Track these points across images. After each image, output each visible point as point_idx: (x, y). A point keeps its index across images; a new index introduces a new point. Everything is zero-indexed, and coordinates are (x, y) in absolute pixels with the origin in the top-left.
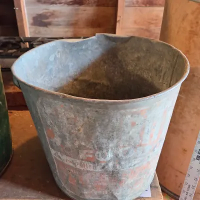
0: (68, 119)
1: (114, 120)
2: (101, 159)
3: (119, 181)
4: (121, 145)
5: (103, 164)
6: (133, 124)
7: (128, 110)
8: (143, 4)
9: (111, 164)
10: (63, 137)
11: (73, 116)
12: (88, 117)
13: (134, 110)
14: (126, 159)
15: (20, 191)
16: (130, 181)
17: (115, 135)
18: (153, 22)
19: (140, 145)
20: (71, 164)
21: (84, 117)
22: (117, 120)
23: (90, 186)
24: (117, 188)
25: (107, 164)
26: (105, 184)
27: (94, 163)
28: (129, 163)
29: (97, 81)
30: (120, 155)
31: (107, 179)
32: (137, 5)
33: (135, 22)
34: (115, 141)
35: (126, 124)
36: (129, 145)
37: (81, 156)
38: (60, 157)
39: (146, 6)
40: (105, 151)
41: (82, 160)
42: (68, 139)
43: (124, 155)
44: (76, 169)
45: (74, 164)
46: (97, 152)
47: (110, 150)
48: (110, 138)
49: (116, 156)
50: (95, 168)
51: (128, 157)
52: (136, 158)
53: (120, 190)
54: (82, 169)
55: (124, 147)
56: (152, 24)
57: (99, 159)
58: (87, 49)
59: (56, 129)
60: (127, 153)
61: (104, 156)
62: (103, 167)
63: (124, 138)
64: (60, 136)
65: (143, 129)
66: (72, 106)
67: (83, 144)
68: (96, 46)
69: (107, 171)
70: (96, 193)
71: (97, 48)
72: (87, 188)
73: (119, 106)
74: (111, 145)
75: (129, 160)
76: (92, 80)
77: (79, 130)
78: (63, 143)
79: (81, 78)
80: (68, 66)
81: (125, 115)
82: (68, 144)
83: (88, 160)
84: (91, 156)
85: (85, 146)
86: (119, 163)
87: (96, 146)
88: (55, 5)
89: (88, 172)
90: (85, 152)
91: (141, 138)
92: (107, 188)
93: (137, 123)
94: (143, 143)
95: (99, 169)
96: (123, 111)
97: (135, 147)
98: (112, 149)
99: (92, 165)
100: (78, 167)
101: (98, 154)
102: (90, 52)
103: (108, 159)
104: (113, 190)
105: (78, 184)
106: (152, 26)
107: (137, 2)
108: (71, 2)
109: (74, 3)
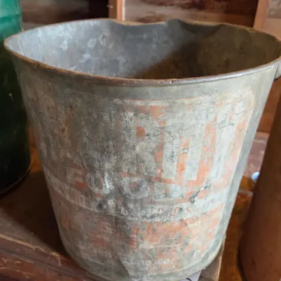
0: (48, 108)
1: (106, 117)
2: (96, 190)
4: (125, 170)
6: (140, 133)
7: (128, 101)
9: (111, 203)
11: (52, 103)
12: (71, 107)
14: (135, 200)
17: (111, 147)
19: (160, 179)
20: (60, 192)
21: (66, 106)
22: (110, 117)
23: (86, 237)
24: (126, 252)
25: (105, 202)
26: (106, 239)
27: (86, 195)
28: (142, 208)
31: (109, 230)
34: (114, 159)
35: (128, 129)
36: (139, 173)
37: (69, 178)
40: (98, 175)
41: (71, 185)
42: (52, 146)
43: (132, 191)
44: (66, 201)
45: (63, 191)
46: (88, 175)
47: (107, 175)
48: (104, 151)
49: (119, 190)
50: (88, 203)
54: (72, 201)
55: (130, 174)
57: (92, 189)
60: (136, 188)
62: (100, 206)
63: (128, 156)
65: (161, 147)
66: (50, 84)
67: (69, 155)
68: (165, 38)
69: (107, 215)
71: (166, 42)
72: (82, 239)
75: (142, 203)
77: (63, 130)
82: (54, 155)
83: (78, 187)
84: (81, 181)
85: (71, 161)
86: (125, 205)
87: (85, 163)
89: (80, 209)
90: (73, 171)
91: (159, 167)
92: (110, 247)
93: (147, 132)
94: (164, 176)
97: (150, 181)
98: (110, 174)
99: (84, 198)
100: (68, 197)
101: (90, 179)
103: (107, 192)
104: (119, 254)
105: (71, 228)
108: (187, 4)
109: (192, 6)
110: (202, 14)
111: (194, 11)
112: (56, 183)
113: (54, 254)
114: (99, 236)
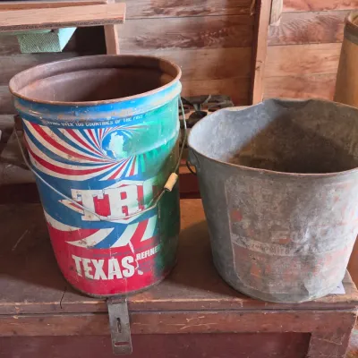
0: (264, 196)
2: (297, 241)
3: (313, 269)
4: (320, 224)
5: (298, 247)
6: (336, 199)
7: (333, 184)
8: (294, 40)
9: (306, 247)
10: (254, 218)
11: (270, 193)
12: (288, 193)
13: (340, 183)
14: (324, 241)
16: (324, 269)
17: (316, 212)
18: (308, 66)
19: (341, 224)
20: (259, 250)
21: (283, 193)
22: (320, 195)
23: (278, 276)
24: (309, 278)
25: (302, 247)
26: (296, 273)
27: (287, 246)
28: (327, 245)
29: (263, 157)
30: (318, 236)
31: (299, 266)
32: (284, 43)
33: (282, 68)
34: (315, 218)
35: (329, 199)
36: (329, 223)
37: (273, 238)
38: (244, 243)
39: (298, 43)
40: (302, 230)
41: (274, 243)
42: (260, 219)
43: (322, 235)
44: (262, 256)
45: (263, 249)
46: (294, 233)
47: (308, 230)
48: (310, 216)
49: (313, 237)
50: (287, 252)
51: (326, 238)
52: (334, 239)
53: (312, 280)
54: (271, 254)
55: (324, 225)
56: (308, 68)
57: (294, 241)
58: (252, 118)
59: (247, 209)
60: (325, 233)
61: (300, 236)
62: (298, 251)
63: (326, 214)
64: (250, 217)
65: (346, 205)
66: (272, 182)
67: (278, 223)
68: (262, 114)
69: (300, 256)
70: (283, 285)
71: (263, 117)
73: (325, 180)
74: (310, 224)
75: (327, 242)
76: (255, 156)
77: (275, 208)
78: (252, 225)
79: (243, 154)
80: (230, 139)
81: (327, 189)
82: (259, 226)
83: (281, 243)
84: (285, 238)
85: (280, 226)
86: (316, 246)
87: (292, 226)
88: (162, 49)
89: (279, 257)
90: (279, 233)
91: (343, 216)
92: (297, 278)
93: (340, 198)
94: (344, 221)
95: (292, 254)
96: (328, 185)
97: (334, 226)
98: (310, 228)
99: (285, 249)
100: (268, 252)
101: (294, 235)
102: (255, 121)
103: (305, 240)
104: (304, 281)
105: (263, 274)
106: (307, 71)
107: (285, 38)
108: (186, 43)
109: (191, 44)
110: (202, 50)
111: (193, 50)
112: (254, 245)
113: (237, 300)
114: (290, 273)
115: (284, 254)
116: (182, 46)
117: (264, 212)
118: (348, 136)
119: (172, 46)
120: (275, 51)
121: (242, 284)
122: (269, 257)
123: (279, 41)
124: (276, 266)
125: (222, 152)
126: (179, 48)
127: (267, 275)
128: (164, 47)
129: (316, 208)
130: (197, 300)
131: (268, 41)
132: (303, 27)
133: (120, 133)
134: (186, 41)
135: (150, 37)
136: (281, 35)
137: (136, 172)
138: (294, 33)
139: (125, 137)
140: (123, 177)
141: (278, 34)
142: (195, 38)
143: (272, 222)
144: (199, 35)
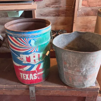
1: (87, 58)
2: (82, 71)
3: (86, 79)
4: (88, 66)
5: (82, 72)
6: (92, 60)
8: (84, 15)
9: (84, 73)
10: (70, 64)
11: (74, 57)
12: (79, 57)
13: (93, 55)
15: (51, 84)
16: (89, 79)
17: (87, 63)
19: (94, 66)
20: (71, 73)
23: (76, 80)
24: (85, 81)
25: (83, 73)
26: (81, 80)
27: (79, 72)
28: (90, 72)
29: (74, 47)
30: (88, 69)
31: (82, 78)
32: (82, 16)
33: (81, 23)
35: (90, 59)
38: (67, 71)
39: (86, 16)
40: (83, 68)
41: (75, 71)
44: (73, 74)
45: (72, 73)
46: (81, 68)
47: (85, 68)
48: (85, 64)
49: (86, 70)
51: (90, 70)
52: (92, 71)
54: (75, 74)
55: (89, 67)
56: (88, 23)
58: (71, 36)
59: (68, 61)
60: (89, 69)
61: (82, 69)
62: (82, 74)
63: (89, 64)
64: (68, 64)
65: (95, 61)
66: (75, 54)
68: (74, 35)
70: (78, 83)
71: (74, 36)
72: (75, 81)
73: (89, 54)
74: (85, 66)
77: (76, 61)
78: (69, 66)
79: (68, 46)
80: (65, 42)
81: (90, 56)
82: (71, 66)
83: (77, 71)
84: (79, 70)
85: (77, 66)
86: (87, 72)
87: (80, 66)
89: (77, 75)
90: (77, 68)
91: (94, 64)
92: (82, 81)
94: (95, 66)
95: (80, 74)
97: (92, 67)
99: (78, 73)
100: (74, 73)
103: (84, 71)
105: (73, 80)
106: (88, 24)
107: (82, 14)
108: (54, 15)
109: (56, 16)
110: (59, 17)
111: (57, 17)
112: (70, 72)
113: (65, 87)
114: (80, 80)
115: (78, 74)
116: (54, 16)
117: (73, 62)
118: (97, 42)
119: (50, 16)
120: (79, 18)
121: (67, 82)
122: (74, 75)
123: (80, 15)
124: (76, 78)
125: (62, 45)
126: (52, 17)
127: (74, 80)
128: (48, 16)
129: (87, 62)
130: (54, 86)
131: (77, 15)
132: (87, 12)
133: (34, 40)
134: (55, 14)
135: (45, 13)
136: (81, 14)
137: (38, 50)
138: (85, 13)
139: (35, 41)
140: (34, 52)
141: (80, 13)
142: (57, 14)
143: (75, 65)
144: (58, 13)
